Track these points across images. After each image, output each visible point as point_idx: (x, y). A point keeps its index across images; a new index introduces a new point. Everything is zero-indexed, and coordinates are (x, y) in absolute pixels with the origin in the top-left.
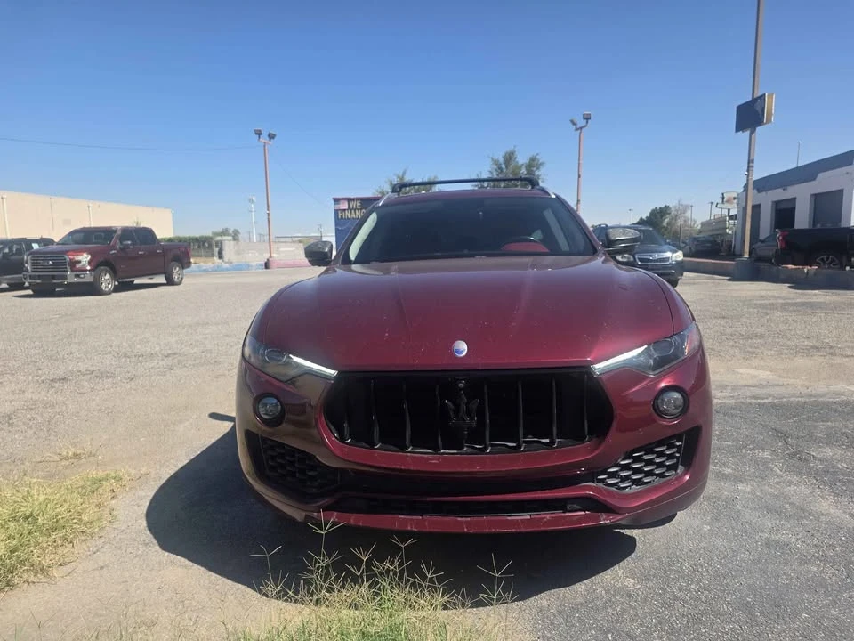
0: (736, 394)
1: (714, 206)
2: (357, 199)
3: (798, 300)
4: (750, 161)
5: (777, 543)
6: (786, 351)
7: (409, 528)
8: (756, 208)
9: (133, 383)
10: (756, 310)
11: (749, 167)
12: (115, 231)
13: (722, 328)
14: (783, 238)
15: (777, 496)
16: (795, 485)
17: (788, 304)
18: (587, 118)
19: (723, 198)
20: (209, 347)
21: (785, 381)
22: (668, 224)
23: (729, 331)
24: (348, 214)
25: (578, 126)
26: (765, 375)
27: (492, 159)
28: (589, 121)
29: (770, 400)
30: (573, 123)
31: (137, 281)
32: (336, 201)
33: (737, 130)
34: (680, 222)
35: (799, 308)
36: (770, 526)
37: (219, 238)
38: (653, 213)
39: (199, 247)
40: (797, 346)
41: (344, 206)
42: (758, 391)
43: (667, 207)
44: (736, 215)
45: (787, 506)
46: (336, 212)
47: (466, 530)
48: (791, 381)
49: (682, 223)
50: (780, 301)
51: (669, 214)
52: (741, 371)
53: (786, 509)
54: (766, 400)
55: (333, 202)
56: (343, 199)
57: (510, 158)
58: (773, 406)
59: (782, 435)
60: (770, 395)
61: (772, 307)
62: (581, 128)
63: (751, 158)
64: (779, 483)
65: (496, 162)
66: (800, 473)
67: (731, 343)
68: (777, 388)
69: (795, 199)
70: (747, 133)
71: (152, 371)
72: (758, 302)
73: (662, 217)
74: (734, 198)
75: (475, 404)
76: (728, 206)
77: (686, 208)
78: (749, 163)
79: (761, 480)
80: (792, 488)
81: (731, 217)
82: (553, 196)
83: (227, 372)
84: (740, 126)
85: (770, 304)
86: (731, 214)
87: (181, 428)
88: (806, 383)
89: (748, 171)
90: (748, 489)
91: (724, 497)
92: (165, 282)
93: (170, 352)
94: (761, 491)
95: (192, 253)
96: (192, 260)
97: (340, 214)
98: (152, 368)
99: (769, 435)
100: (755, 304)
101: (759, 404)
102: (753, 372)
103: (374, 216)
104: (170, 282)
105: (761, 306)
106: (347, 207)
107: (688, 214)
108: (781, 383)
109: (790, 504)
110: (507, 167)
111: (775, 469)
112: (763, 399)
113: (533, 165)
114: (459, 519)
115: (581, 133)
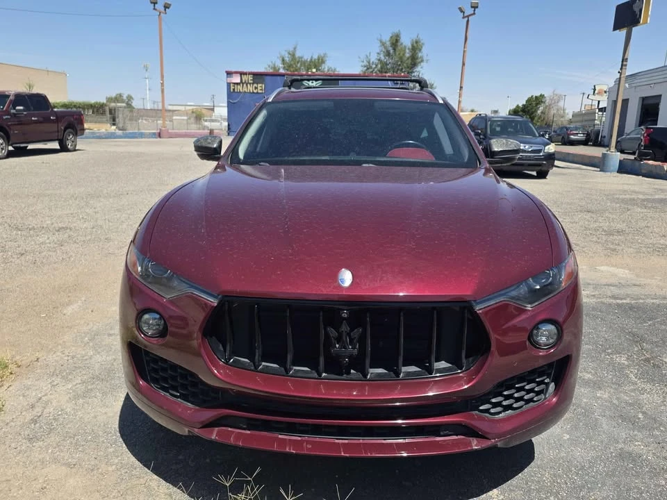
0: (597, 293)
1: (586, 96)
2: (250, 74)
3: (657, 197)
4: (624, 60)
5: (630, 454)
6: (644, 249)
7: (287, 450)
8: (625, 102)
9: (23, 258)
10: (618, 205)
11: (622, 65)
12: (8, 96)
13: (586, 223)
14: (648, 135)
15: (631, 405)
16: (648, 393)
17: (647, 200)
18: (475, 7)
19: (595, 90)
20: (100, 222)
21: (643, 281)
22: (542, 113)
23: (593, 225)
24: (240, 88)
25: (465, 15)
26: (623, 273)
27: (381, 41)
28: (476, 10)
29: (628, 301)
30: (461, 10)
31: (31, 147)
32: (229, 74)
33: (615, 29)
34: (553, 112)
35: (657, 205)
36: (624, 436)
37: (113, 105)
38: (529, 100)
39: (93, 113)
40: (654, 245)
41: (237, 79)
42: (616, 291)
43: (542, 96)
44: (605, 108)
45: (640, 416)
46: (229, 85)
47: (343, 454)
48: (648, 281)
49: (555, 112)
50: (641, 197)
51: (544, 103)
52: (602, 268)
53: (639, 418)
54: (624, 301)
55: (226, 74)
56: (236, 73)
57: (397, 41)
58: (631, 307)
59: (637, 339)
60: (628, 296)
61: (633, 202)
62: (468, 16)
63: (626, 57)
64: (633, 390)
65: (383, 44)
66: (653, 381)
67: (595, 239)
68: (635, 289)
69: (661, 95)
70: (623, 32)
71: (43, 246)
72: (621, 197)
73: (537, 104)
74: (605, 92)
75: (357, 333)
76: (597, 98)
77: (560, 98)
78: (622, 62)
79: (617, 387)
80: (644, 396)
81: (601, 110)
82: (441, 102)
83: (116, 251)
84: (617, 26)
85: (630, 199)
86: (600, 107)
87: (69, 310)
88: (660, 283)
89: (621, 69)
90: (606, 396)
91: (583, 405)
92: (59, 147)
93: (60, 225)
94: (618, 399)
95: (85, 118)
96: (86, 126)
97: (232, 88)
98: (42, 243)
99: (627, 339)
100: (618, 199)
101: (618, 305)
102: (612, 269)
103: (264, 113)
104: (64, 149)
105: (623, 201)
106: (239, 81)
107: (561, 104)
108: (638, 283)
109: (644, 413)
110: (394, 49)
111: (631, 376)
112: (621, 299)
113: (416, 47)
114: (337, 441)
115: (468, 21)
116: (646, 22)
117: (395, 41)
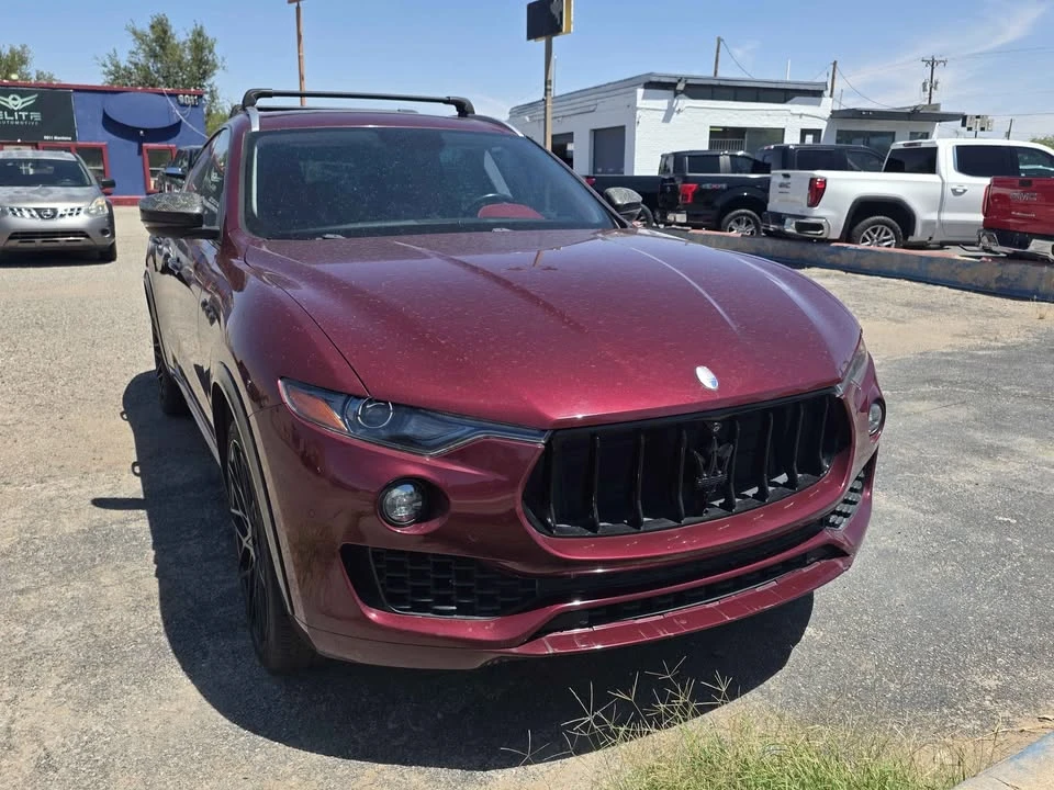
4: (547, 82)
11: (546, 90)
27: (135, 33)
33: (529, 37)
47: (728, 618)
63: (548, 78)
65: (140, 36)
69: (573, 134)
70: (542, 43)
84: (533, 33)
89: (546, 95)
110: (163, 46)
113: (200, 45)
114: (708, 606)
115: (298, 8)
116: (569, 31)
117: (162, 32)
